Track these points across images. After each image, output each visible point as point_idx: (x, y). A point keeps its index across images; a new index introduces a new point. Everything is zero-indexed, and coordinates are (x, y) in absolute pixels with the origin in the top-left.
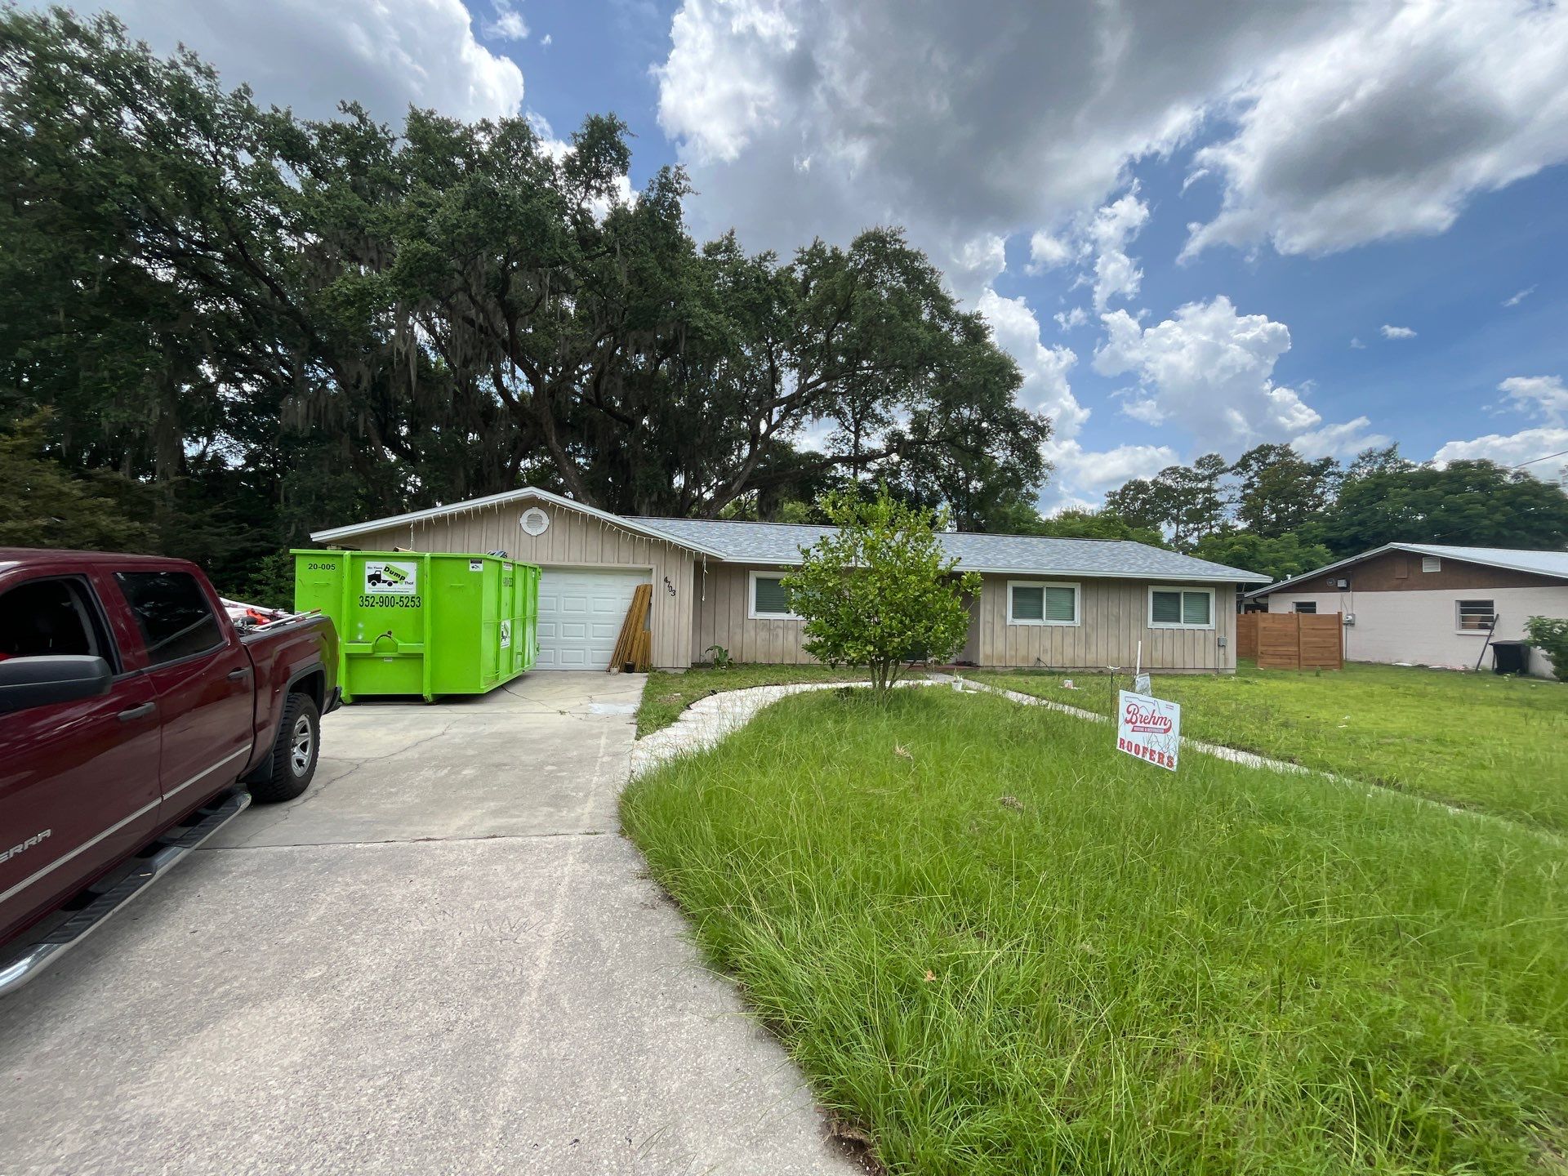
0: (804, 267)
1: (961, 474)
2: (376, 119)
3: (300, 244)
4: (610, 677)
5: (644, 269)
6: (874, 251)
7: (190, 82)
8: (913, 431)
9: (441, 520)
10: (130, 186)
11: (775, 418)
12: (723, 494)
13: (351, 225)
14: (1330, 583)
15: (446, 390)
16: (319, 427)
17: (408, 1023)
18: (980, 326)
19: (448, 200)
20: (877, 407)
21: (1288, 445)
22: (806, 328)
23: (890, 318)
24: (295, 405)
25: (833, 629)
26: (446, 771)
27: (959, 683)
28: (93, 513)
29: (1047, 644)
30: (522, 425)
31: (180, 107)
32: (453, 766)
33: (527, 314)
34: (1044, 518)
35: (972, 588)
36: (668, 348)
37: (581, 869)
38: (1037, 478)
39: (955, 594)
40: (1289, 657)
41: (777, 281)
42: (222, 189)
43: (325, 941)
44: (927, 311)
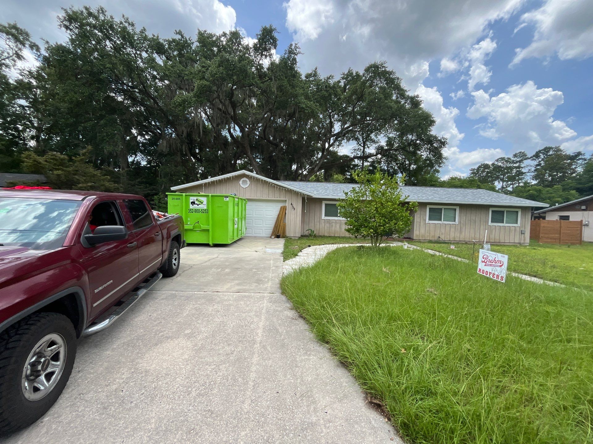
0: (344, 80)
1: (407, 162)
2: (187, 36)
3: (163, 84)
4: (271, 240)
5: (283, 86)
6: (374, 72)
7: (127, 29)
8: (387, 145)
9: (213, 183)
10: (110, 68)
11: (332, 142)
12: (311, 172)
13: (179, 76)
14: (577, 207)
15: (211, 136)
16: (170, 150)
17: (219, 350)
18: (418, 101)
19: (213, 65)
20: (373, 136)
21: (559, 146)
22: (345, 105)
23: (380, 100)
24: (163, 143)
25: (357, 223)
26: (220, 270)
27: (406, 246)
28: (104, 181)
29: (443, 231)
30: (238, 147)
31: (124, 38)
32: (222, 268)
33: (239, 105)
34: (442, 180)
35: (414, 208)
36: (291, 116)
37: (269, 305)
38: (440, 163)
39: (406, 210)
40: (555, 239)
41: (334, 87)
42: (138, 67)
43: (190, 322)
44: (395, 96)
